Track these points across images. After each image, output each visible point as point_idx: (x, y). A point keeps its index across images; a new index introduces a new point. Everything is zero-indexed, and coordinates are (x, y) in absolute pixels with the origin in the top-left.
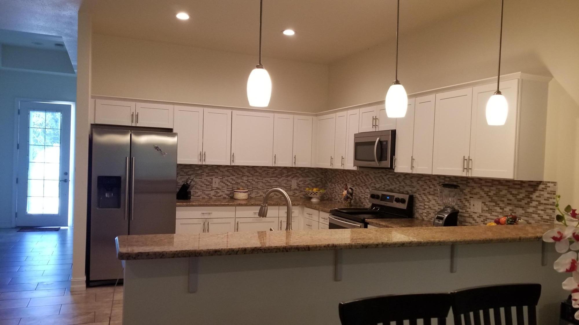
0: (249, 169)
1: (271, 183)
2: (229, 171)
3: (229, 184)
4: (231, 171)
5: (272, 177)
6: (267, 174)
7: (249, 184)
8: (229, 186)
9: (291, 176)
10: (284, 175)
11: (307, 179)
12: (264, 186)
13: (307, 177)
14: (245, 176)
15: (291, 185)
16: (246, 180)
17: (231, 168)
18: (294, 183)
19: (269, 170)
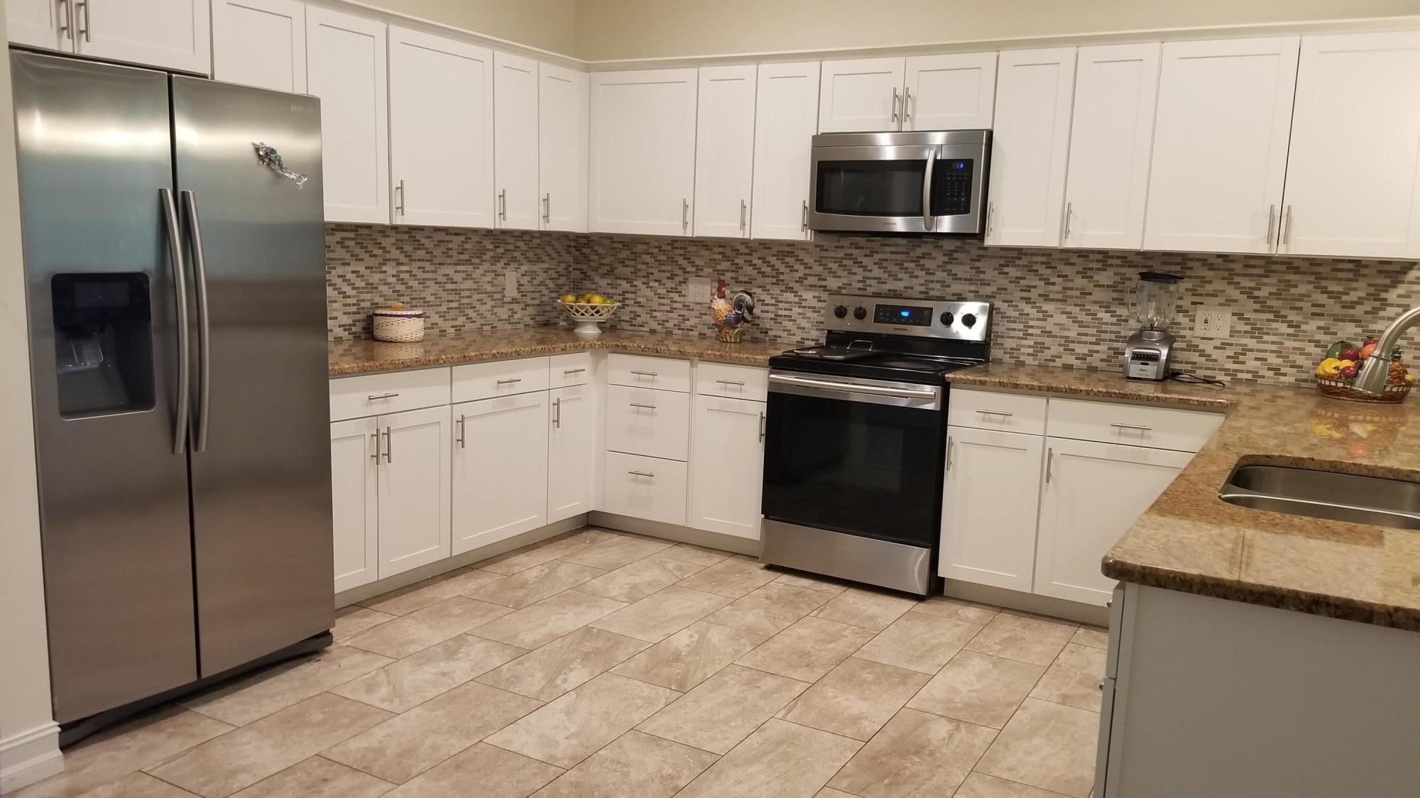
0: (400, 236)
1: (456, 283)
2: (347, 243)
3: (348, 290)
4: (352, 243)
5: (459, 264)
6: (446, 253)
7: (401, 287)
8: (349, 297)
9: (502, 258)
10: (487, 257)
11: (538, 267)
12: (441, 293)
13: (537, 262)
14: (389, 260)
15: (504, 289)
16: (393, 276)
17: (352, 235)
18: (511, 280)
19: (451, 242)
